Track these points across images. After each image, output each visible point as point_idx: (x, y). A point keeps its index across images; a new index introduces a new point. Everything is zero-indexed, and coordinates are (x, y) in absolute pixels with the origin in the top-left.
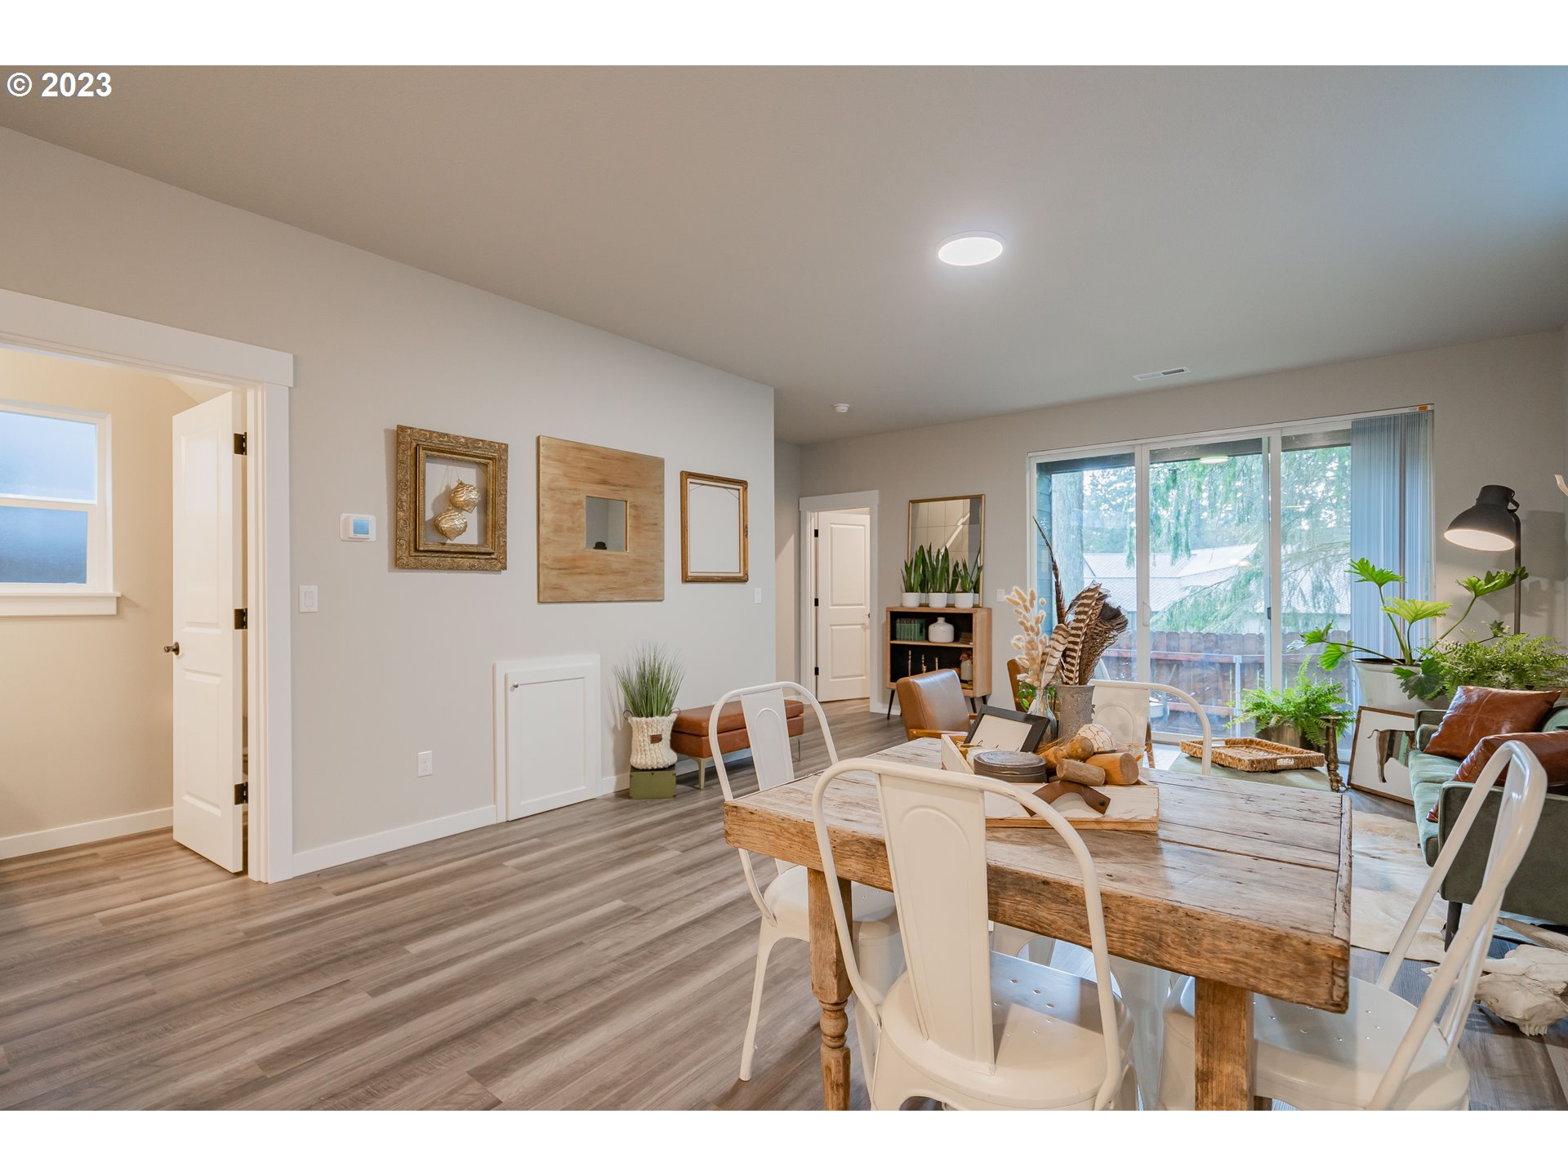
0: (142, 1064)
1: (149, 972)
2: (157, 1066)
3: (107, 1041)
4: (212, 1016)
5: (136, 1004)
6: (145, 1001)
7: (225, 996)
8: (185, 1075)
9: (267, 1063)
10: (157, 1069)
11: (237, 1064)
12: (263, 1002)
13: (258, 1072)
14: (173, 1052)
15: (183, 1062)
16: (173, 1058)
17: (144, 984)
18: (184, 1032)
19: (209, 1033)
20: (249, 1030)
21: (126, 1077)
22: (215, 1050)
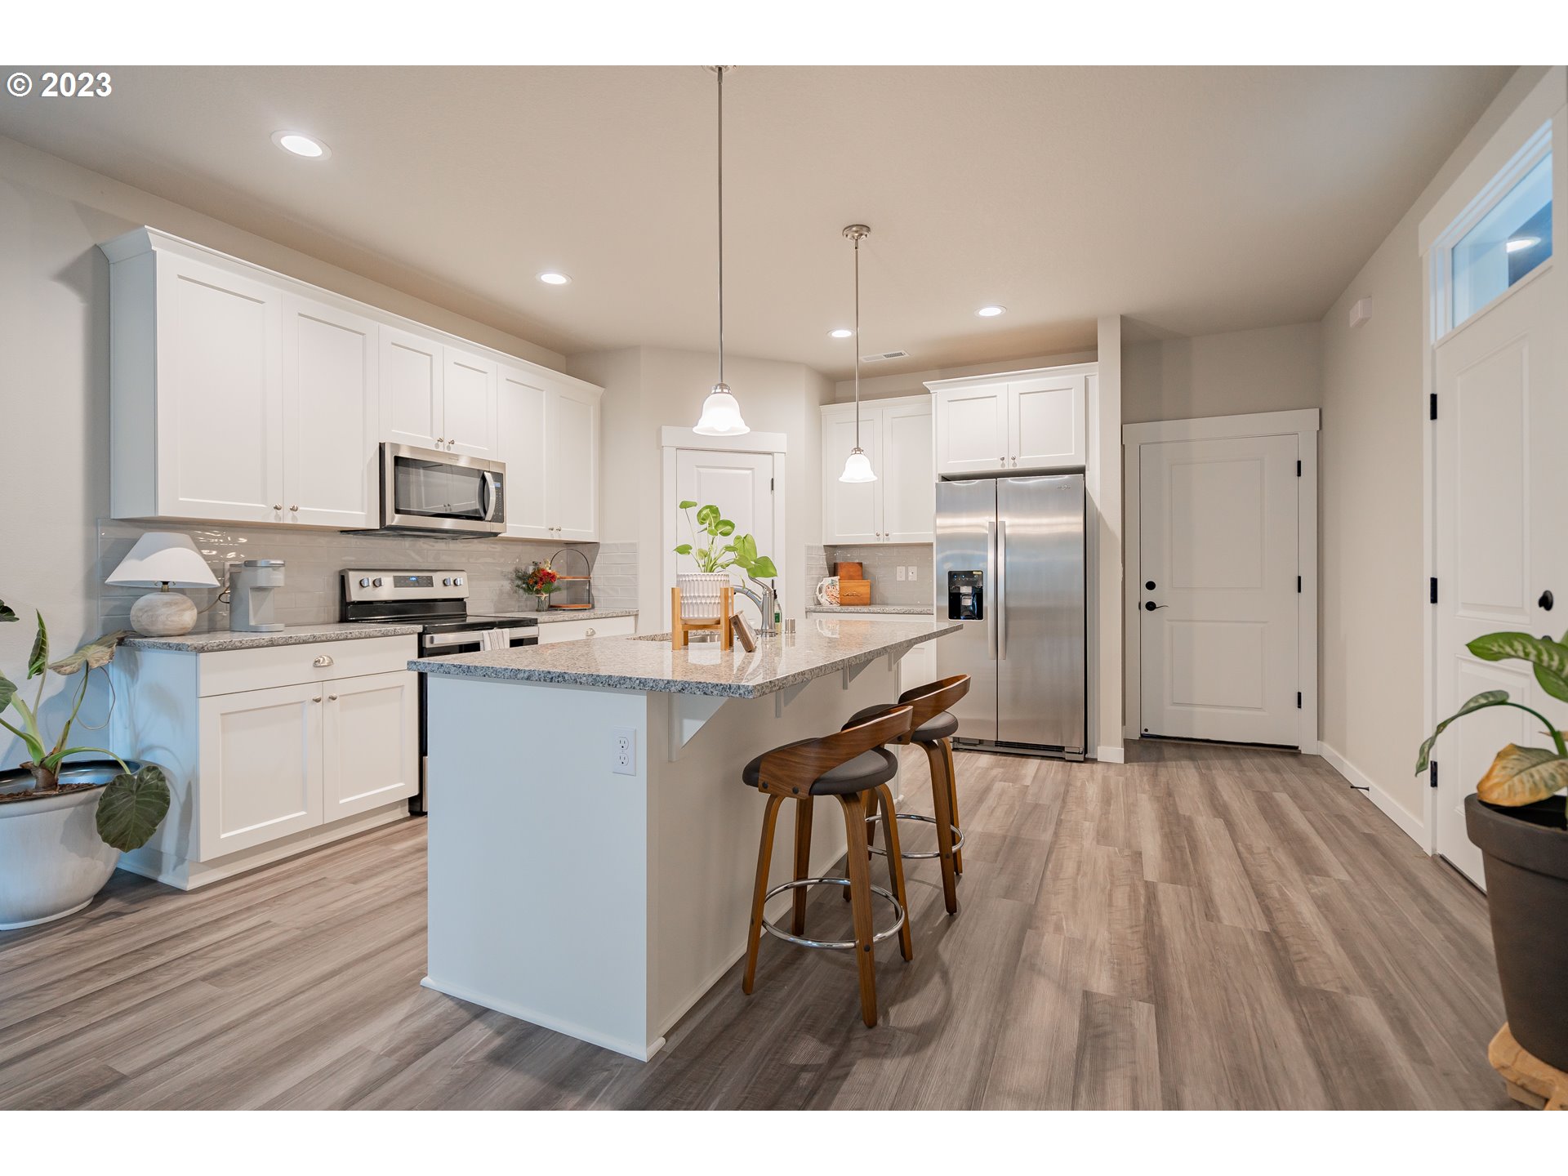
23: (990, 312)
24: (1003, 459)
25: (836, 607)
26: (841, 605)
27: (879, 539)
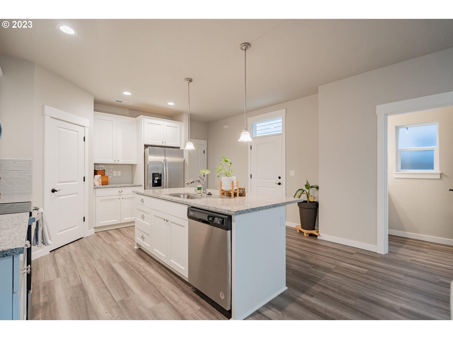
0: (382, 289)
1: (406, 275)
2: (383, 291)
3: (382, 281)
4: (405, 292)
5: (395, 279)
6: (397, 280)
7: (414, 290)
8: (386, 297)
9: (402, 309)
10: (382, 292)
11: (397, 304)
12: (420, 298)
13: (398, 309)
14: (389, 292)
15: (388, 295)
16: (388, 293)
17: (402, 276)
18: (396, 290)
19: (400, 294)
20: (409, 300)
21: (377, 289)
22: (397, 298)
23: (171, 104)
24: (163, 142)
25: (101, 186)
26: (102, 185)
27: (115, 162)
